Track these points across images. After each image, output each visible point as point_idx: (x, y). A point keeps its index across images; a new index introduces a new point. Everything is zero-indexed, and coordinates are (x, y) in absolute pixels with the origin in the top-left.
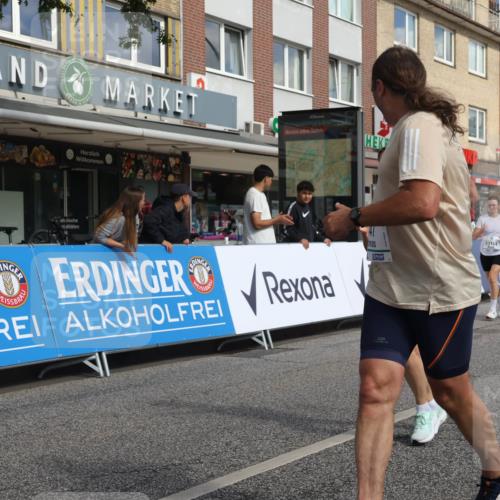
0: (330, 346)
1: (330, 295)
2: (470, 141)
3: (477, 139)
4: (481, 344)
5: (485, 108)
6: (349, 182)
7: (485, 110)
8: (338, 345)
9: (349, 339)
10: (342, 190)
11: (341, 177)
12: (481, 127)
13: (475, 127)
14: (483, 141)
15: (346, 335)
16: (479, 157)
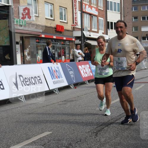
0: (3, 111)
1: (2, 89)
2: (60, 22)
3: (63, 21)
4: (67, 106)
5: (66, 7)
6: (8, 39)
7: (66, 8)
8: (6, 110)
9: (11, 108)
10: (5, 43)
11: (4, 36)
12: (65, 16)
13: (62, 16)
14: (66, 22)
15: (10, 106)
16: (65, 29)
